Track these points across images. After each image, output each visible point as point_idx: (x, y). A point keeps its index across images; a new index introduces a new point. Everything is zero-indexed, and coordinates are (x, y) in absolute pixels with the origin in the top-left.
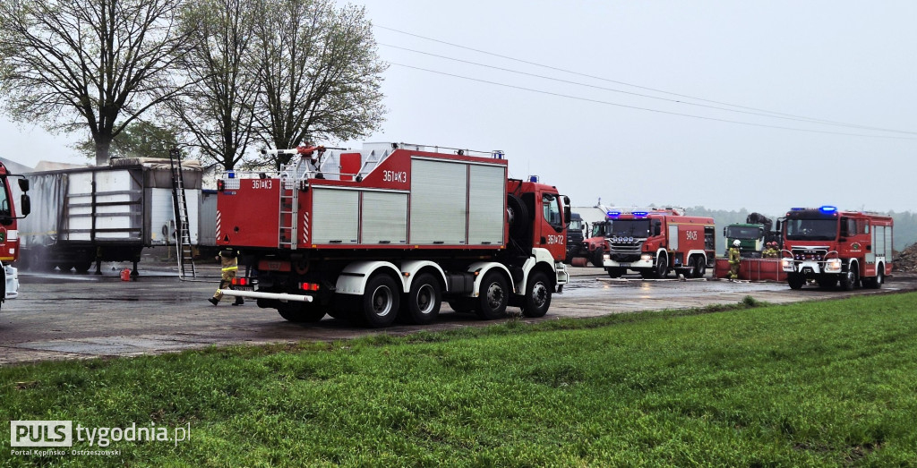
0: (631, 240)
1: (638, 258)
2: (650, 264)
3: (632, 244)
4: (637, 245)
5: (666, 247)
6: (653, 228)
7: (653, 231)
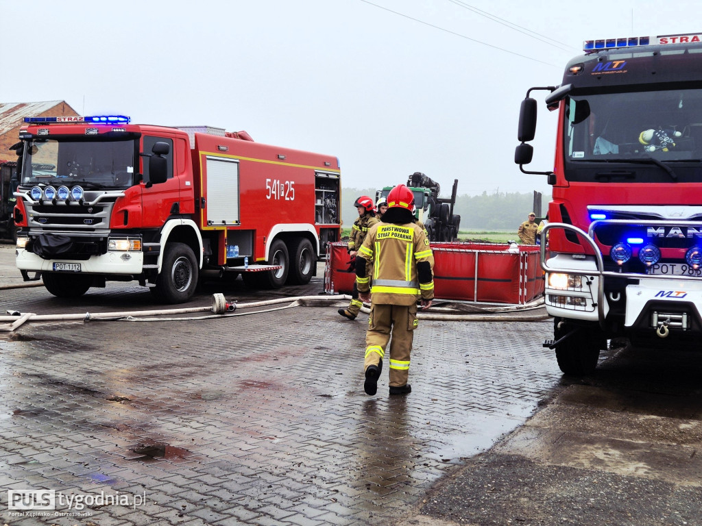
0: (78, 194)
1: (100, 247)
2: (136, 264)
3: (82, 208)
4: (97, 209)
5: (196, 218)
6: (144, 164)
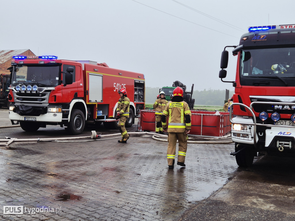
0: (35, 89)
1: (44, 111)
2: (59, 118)
3: (37, 94)
4: (43, 95)
5: (84, 99)
7: (63, 79)
